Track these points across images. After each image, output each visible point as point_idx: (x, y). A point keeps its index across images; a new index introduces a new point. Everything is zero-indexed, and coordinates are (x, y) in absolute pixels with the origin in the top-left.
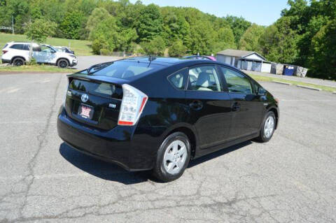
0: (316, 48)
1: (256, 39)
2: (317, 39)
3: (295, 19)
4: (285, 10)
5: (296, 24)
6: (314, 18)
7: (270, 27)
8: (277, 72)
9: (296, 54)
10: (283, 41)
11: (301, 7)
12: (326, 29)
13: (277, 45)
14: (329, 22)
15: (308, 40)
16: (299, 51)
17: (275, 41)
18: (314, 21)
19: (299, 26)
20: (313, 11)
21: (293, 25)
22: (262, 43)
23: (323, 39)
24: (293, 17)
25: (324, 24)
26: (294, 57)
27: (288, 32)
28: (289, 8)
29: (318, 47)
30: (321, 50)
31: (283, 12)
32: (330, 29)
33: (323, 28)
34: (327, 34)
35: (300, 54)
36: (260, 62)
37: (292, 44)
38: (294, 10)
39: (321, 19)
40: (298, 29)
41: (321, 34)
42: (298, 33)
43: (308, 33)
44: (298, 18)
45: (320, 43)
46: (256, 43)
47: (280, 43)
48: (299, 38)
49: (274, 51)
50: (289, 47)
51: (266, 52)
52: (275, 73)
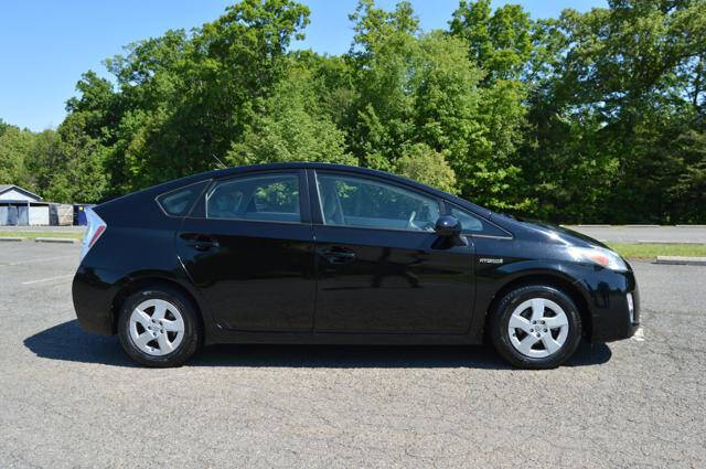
0: (134, 168)
1: (20, 159)
2: (133, 152)
3: (95, 117)
4: (74, 99)
5: (99, 127)
6: (129, 113)
7: (47, 133)
8: (61, 221)
9: (104, 183)
10: (75, 160)
11: (103, 95)
12: (145, 133)
13: (65, 168)
14: (150, 119)
15: (120, 154)
16: (109, 176)
17: (57, 161)
18: (129, 120)
19: (105, 130)
20: (125, 101)
21: (92, 129)
22: (32, 166)
23: (143, 150)
24: (89, 114)
25: (144, 124)
26: (101, 188)
27: (83, 143)
28: (79, 96)
29: (135, 165)
30: (143, 171)
31: (69, 105)
32: (152, 133)
33: (142, 130)
34: (149, 142)
35: (113, 182)
36: (25, 204)
37: (94, 164)
38: (90, 100)
39: (141, 115)
40: (103, 135)
41: (138, 141)
42: (103, 143)
43: (122, 141)
44: (100, 115)
45: (139, 159)
46: (19, 169)
47: (69, 164)
48: (107, 152)
49: (60, 181)
50: (90, 170)
51: (43, 183)
52: (57, 224)
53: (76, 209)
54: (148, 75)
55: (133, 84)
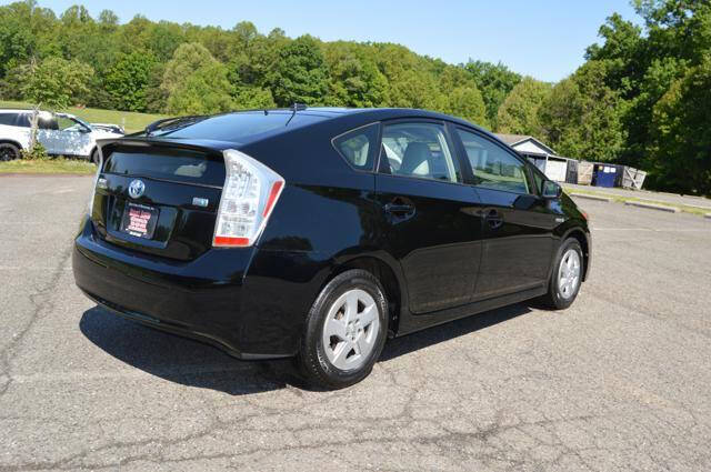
0: (663, 127)
1: (534, 110)
2: (666, 108)
3: (617, 65)
4: (594, 46)
5: (618, 77)
6: (657, 62)
7: (563, 83)
8: (580, 179)
9: (620, 142)
10: (590, 114)
11: (629, 40)
12: (682, 86)
13: (578, 122)
14: (689, 72)
15: (643, 110)
16: (626, 133)
17: (572, 113)
18: (656, 70)
19: (625, 81)
20: (654, 48)
21: (613, 80)
22: (546, 118)
23: (677, 106)
24: (611, 62)
25: (679, 76)
26: (617, 147)
27: (602, 94)
28: (601, 42)
29: (665, 124)
30: (674, 131)
31: (589, 52)
32: (692, 86)
33: (676, 85)
34: (686, 97)
35: (629, 141)
36: (543, 158)
37: (611, 119)
38: (613, 46)
39: (672, 64)
40: (623, 87)
41: (672, 97)
42: (623, 96)
43: (645, 95)
44: (622, 64)
45: (672, 116)
46: (532, 119)
47: (583, 118)
48: (625, 106)
49: (572, 136)
50: (604, 125)
51: (554, 137)
52: (575, 182)
53: (596, 168)
54: (684, 16)
55: (664, 26)
